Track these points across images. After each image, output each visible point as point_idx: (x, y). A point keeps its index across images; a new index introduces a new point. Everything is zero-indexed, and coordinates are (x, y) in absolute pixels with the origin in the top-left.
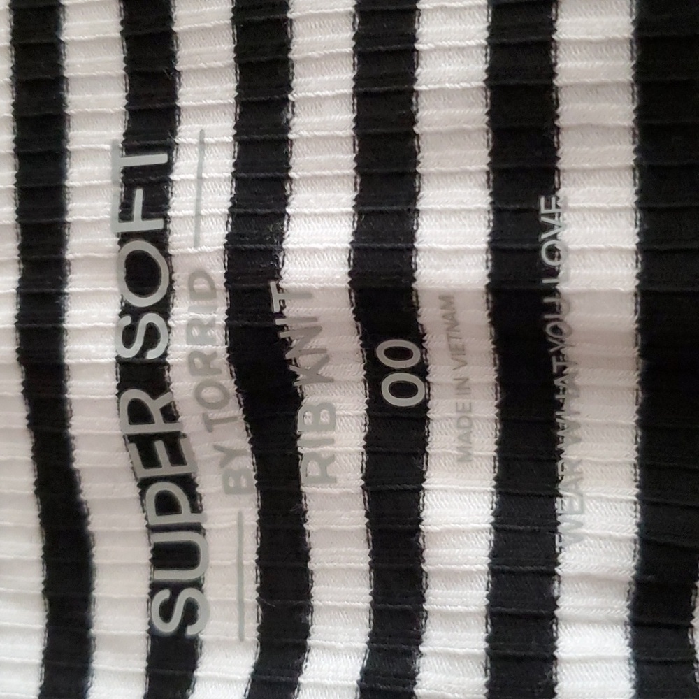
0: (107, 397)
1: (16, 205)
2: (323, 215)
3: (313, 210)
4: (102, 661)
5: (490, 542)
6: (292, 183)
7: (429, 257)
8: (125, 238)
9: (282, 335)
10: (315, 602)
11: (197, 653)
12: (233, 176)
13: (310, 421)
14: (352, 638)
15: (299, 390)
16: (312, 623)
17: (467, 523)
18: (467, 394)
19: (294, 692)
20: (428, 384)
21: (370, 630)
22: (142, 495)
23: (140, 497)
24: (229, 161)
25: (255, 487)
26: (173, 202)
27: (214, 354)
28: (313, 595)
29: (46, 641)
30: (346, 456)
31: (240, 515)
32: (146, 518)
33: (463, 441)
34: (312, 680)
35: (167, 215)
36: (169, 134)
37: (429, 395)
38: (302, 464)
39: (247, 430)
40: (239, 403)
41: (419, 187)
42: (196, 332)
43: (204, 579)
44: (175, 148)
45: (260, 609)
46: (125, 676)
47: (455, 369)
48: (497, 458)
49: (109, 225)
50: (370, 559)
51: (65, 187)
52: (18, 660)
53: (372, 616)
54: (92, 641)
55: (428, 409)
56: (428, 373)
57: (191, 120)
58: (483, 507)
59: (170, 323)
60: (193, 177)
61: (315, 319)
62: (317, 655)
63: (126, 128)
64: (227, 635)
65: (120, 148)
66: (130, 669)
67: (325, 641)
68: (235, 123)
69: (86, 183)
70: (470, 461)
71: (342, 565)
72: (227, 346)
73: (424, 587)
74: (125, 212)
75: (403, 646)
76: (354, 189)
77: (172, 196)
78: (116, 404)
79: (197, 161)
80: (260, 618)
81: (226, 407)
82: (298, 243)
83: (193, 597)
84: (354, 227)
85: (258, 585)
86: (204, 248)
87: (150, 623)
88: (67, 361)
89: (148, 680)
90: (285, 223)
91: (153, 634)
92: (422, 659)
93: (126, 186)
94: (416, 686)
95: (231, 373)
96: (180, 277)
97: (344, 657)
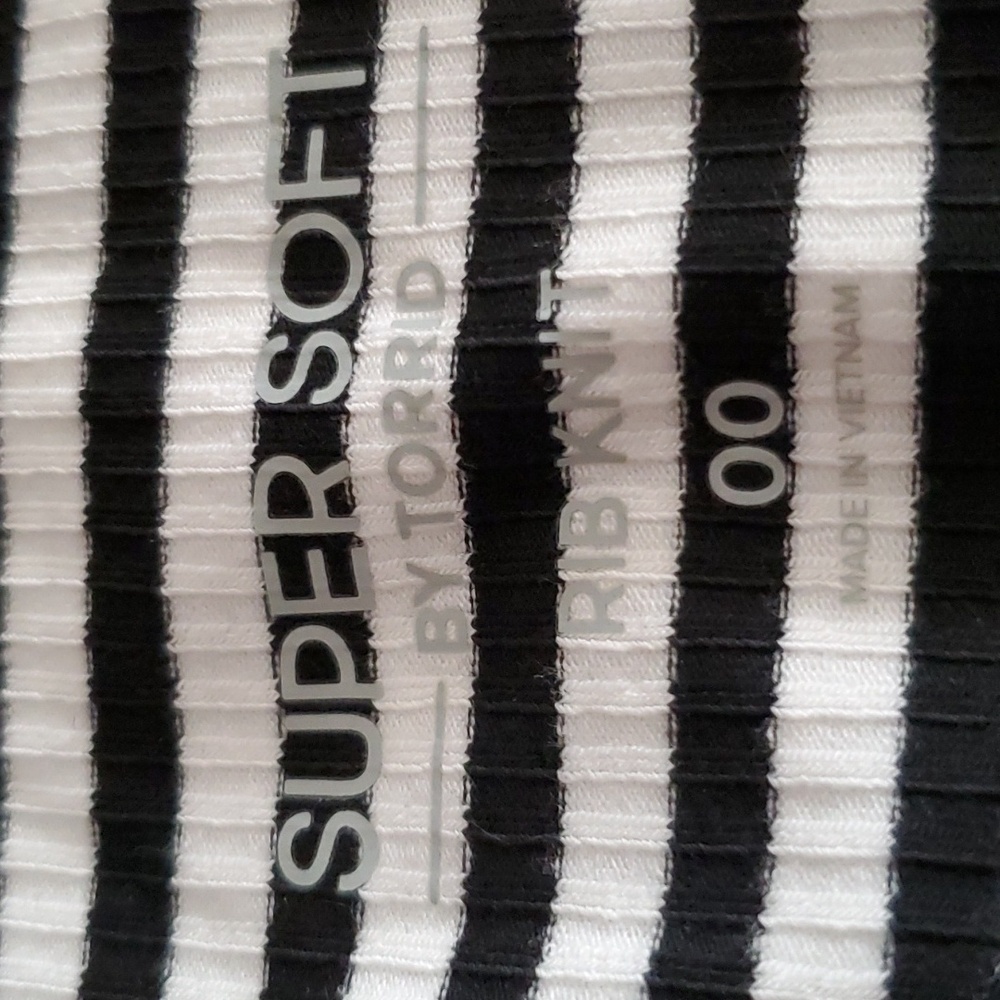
0: (233, 470)
1: (104, 157)
2: (636, 163)
3: (618, 156)
4: (189, 932)
5: (898, 740)
6: (581, 111)
7: (820, 221)
8: (289, 209)
9: (548, 364)
10: (568, 839)
11: (355, 923)
12: (478, 102)
13: (582, 528)
14: (633, 902)
15: (563, 475)
16: (561, 874)
17: (859, 708)
18: (863, 485)
19: (527, 992)
20: (792, 466)
21: (666, 888)
22: (276, 646)
23: (271, 649)
24: (471, 77)
25: (471, 641)
26: (378, 148)
27: (430, 395)
28: (564, 826)
29: (94, 897)
30: (644, 587)
31: (441, 688)
32: (278, 688)
33: (851, 566)
34: (559, 973)
35: (368, 171)
36: (369, 35)
37: (793, 485)
38: (562, 599)
39: (467, 539)
40: (460, 489)
41: (806, 111)
42: (401, 359)
43: (371, 795)
44: (379, 60)
45: (468, 849)
46: (226, 960)
47: (841, 439)
48: (912, 597)
49: (262, 188)
50: (671, 766)
51: (186, 126)
52: (44, 927)
53: (671, 865)
54: (173, 898)
55: (790, 511)
56: (793, 447)
57: (404, 12)
58: (886, 682)
59: (358, 345)
60: (409, 106)
61: (605, 335)
62: (567, 932)
63: (294, 30)
64: (410, 894)
65: (284, 62)
66: (236, 948)
67: (584, 906)
68: (480, 14)
69: (223, 119)
70: (865, 601)
71: (622, 777)
72: (452, 382)
73: (770, 815)
74: (292, 166)
75: (729, 916)
76: (690, 117)
77: (375, 139)
78: (249, 483)
79: (417, 79)
80: (468, 864)
81: (437, 494)
82: (596, 210)
83: (350, 825)
84: (690, 180)
85: (467, 807)
86: (434, 225)
87: (275, 869)
88: (167, 411)
89: (268, 967)
90: (573, 180)
91: (280, 888)
92: (764, 939)
93: (292, 125)
94: (755, 984)
95: (453, 431)
96: (384, 274)
97: (618, 934)
